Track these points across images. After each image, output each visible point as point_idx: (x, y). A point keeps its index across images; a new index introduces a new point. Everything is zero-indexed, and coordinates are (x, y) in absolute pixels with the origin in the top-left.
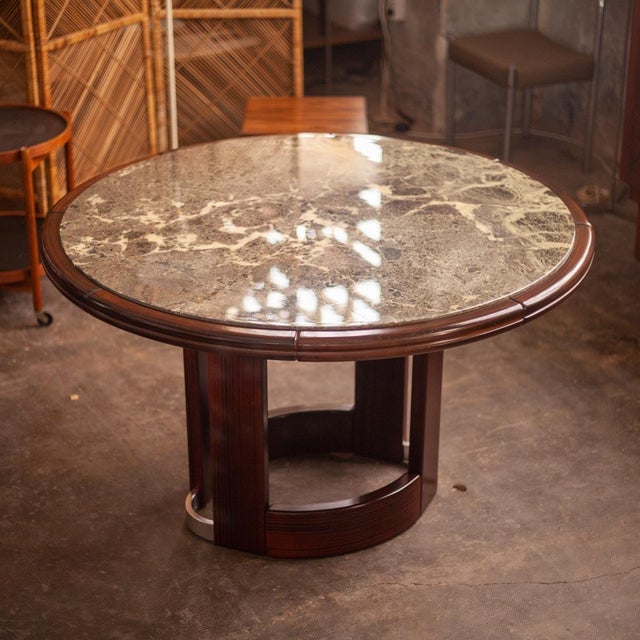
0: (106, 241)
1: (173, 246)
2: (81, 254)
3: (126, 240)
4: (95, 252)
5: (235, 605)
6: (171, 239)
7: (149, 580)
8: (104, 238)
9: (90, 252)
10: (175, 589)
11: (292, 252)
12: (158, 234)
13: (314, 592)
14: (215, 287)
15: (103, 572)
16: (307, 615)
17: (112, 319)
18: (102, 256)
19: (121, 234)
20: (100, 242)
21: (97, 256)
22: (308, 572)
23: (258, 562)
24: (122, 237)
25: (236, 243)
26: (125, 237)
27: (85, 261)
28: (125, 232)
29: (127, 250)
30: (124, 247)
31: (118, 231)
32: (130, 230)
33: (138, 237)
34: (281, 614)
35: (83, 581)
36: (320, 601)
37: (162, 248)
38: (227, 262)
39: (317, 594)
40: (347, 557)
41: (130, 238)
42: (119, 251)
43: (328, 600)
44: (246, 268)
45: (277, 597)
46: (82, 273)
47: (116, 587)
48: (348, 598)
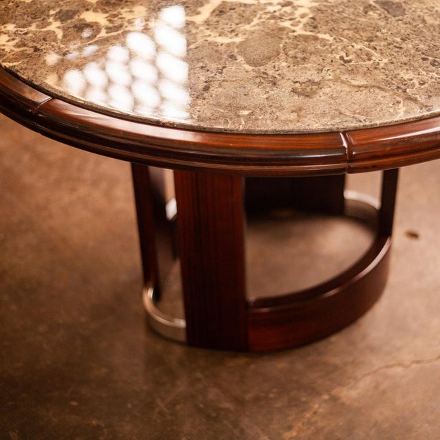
0: (33, 28)
1: (121, 26)
2: (7, 49)
3: (58, 24)
4: (25, 45)
5: (236, 424)
6: (115, 16)
7: (129, 406)
8: (30, 24)
9: (17, 46)
10: (161, 413)
11: (273, 17)
12: (95, 11)
13: (314, 391)
14: (203, 78)
15: (74, 403)
16: (320, 424)
17: (76, 140)
18: (36, 49)
19: (49, 16)
20: (25, 30)
21: (30, 51)
22: (299, 366)
23: (241, 361)
24: (51, 19)
25: (198, 13)
26: (56, 20)
27: (16, 59)
28: (52, 12)
29: (64, 36)
30: (60, 34)
31: (43, 12)
32: (58, 10)
33: (72, 17)
34: (290, 428)
35: (54, 419)
36: (325, 401)
37: (109, 29)
38: (200, 41)
39: (319, 394)
40: (334, 339)
41: (62, 21)
42: (54, 41)
43: (334, 399)
44: (228, 45)
45: (278, 405)
46: (19, 78)
47: (94, 422)
48: (354, 393)
